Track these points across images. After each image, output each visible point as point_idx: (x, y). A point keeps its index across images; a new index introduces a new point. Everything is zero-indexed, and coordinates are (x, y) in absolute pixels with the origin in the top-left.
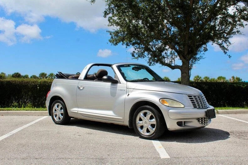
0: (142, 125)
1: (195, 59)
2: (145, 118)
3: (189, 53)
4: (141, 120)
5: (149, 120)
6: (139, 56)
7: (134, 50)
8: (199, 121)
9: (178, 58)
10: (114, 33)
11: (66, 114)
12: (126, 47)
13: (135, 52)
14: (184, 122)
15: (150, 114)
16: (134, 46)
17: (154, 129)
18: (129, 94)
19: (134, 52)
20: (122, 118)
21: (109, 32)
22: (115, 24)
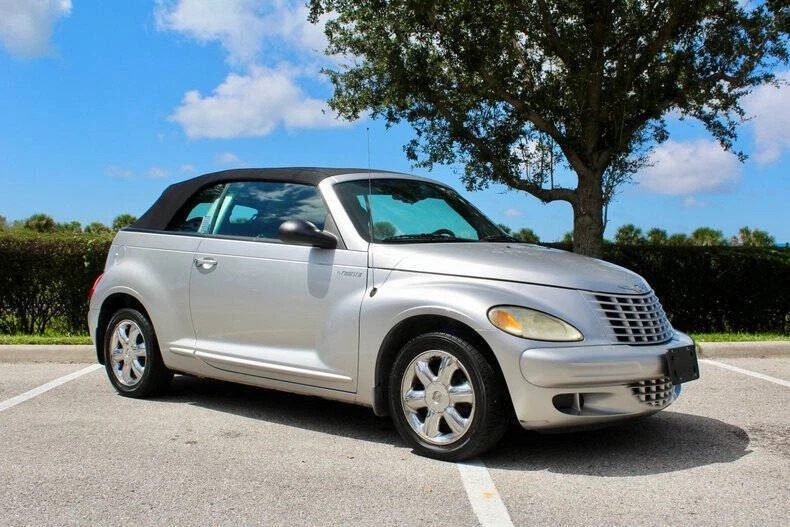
0: (420, 404)
1: (623, 167)
2: (435, 378)
3: (600, 146)
4: (418, 385)
5: (450, 388)
6: (435, 158)
7: (416, 137)
8: (636, 392)
9: (565, 161)
10: (345, 77)
11: (154, 357)
12: (388, 126)
13: (417, 145)
14: (581, 395)
15: (451, 364)
16: (414, 123)
17: (467, 422)
18: (375, 290)
19: (414, 142)
20: (349, 378)
21: (329, 72)
22: (349, 49)
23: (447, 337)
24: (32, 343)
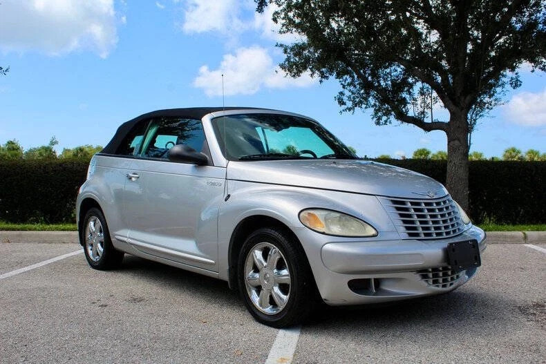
0: (258, 283)
2: (265, 263)
5: (276, 271)
6: (356, 105)
7: (342, 90)
8: (425, 277)
10: (292, 49)
12: (321, 81)
13: (344, 95)
15: (275, 253)
16: (341, 80)
17: (286, 298)
18: (229, 196)
19: (341, 93)
21: (281, 45)
22: (294, 29)
23: (273, 232)
24: (63, 230)
